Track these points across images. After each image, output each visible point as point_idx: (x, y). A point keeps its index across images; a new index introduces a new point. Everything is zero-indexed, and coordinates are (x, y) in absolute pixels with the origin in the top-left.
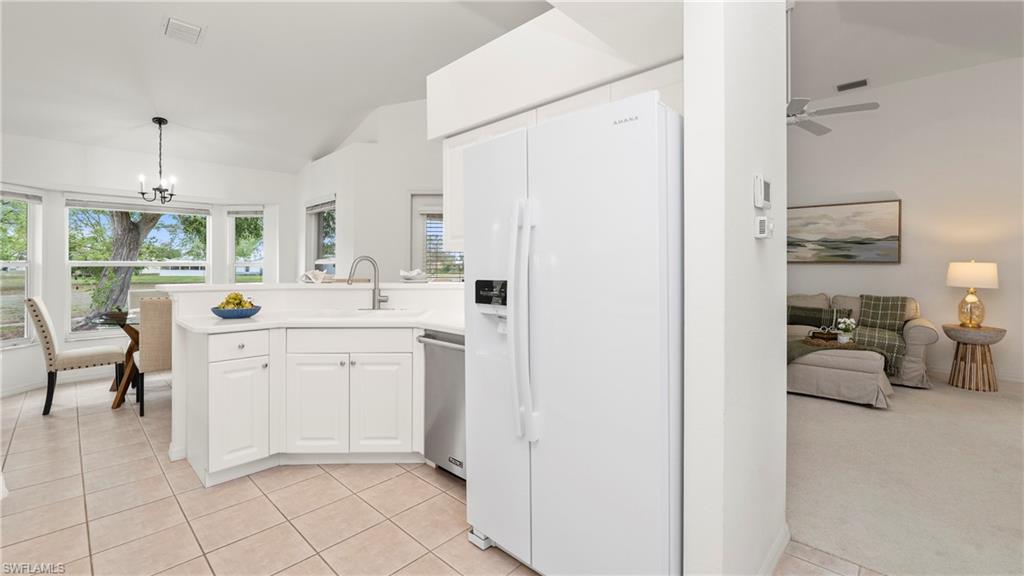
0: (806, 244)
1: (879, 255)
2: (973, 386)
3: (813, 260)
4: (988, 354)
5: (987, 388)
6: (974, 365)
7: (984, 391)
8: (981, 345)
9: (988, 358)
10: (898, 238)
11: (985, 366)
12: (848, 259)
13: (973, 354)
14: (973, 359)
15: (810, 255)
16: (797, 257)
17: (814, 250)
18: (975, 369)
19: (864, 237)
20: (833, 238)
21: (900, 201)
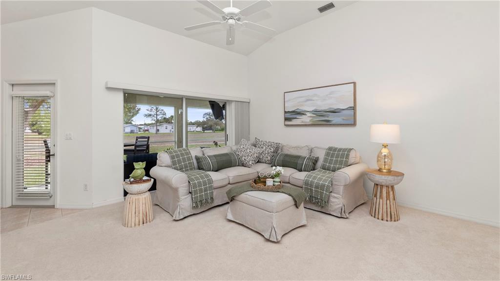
0: (307, 113)
1: (343, 119)
2: (380, 217)
3: (310, 123)
4: (391, 193)
5: (389, 219)
6: (381, 201)
7: (387, 221)
8: (386, 186)
9: (391, 196)
10: (354, 108)
11: (388, 202)
12: (327, 123)
13: (381, 192)
14: (381, 197)
15: (308, 121)
16: (302, 122)
17: (311, 117)
18: (382, 204)
19: (336, 108)
20: (320, 109)
21: (354, 83)
